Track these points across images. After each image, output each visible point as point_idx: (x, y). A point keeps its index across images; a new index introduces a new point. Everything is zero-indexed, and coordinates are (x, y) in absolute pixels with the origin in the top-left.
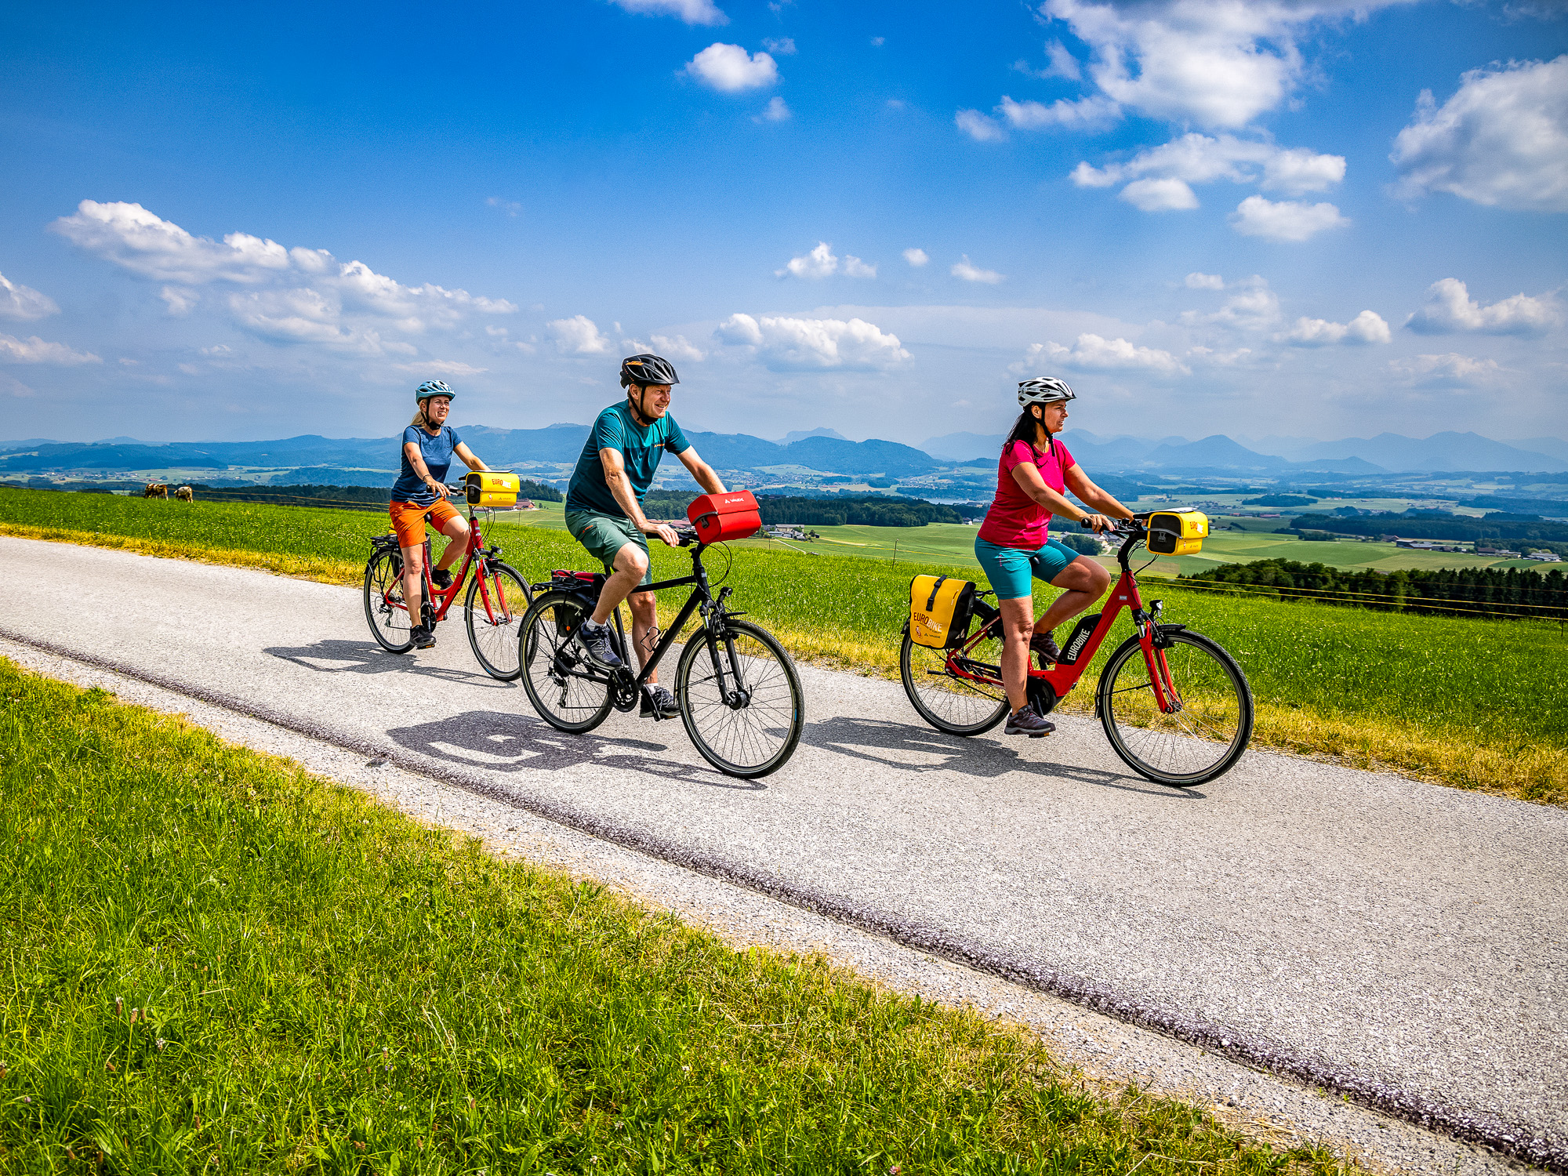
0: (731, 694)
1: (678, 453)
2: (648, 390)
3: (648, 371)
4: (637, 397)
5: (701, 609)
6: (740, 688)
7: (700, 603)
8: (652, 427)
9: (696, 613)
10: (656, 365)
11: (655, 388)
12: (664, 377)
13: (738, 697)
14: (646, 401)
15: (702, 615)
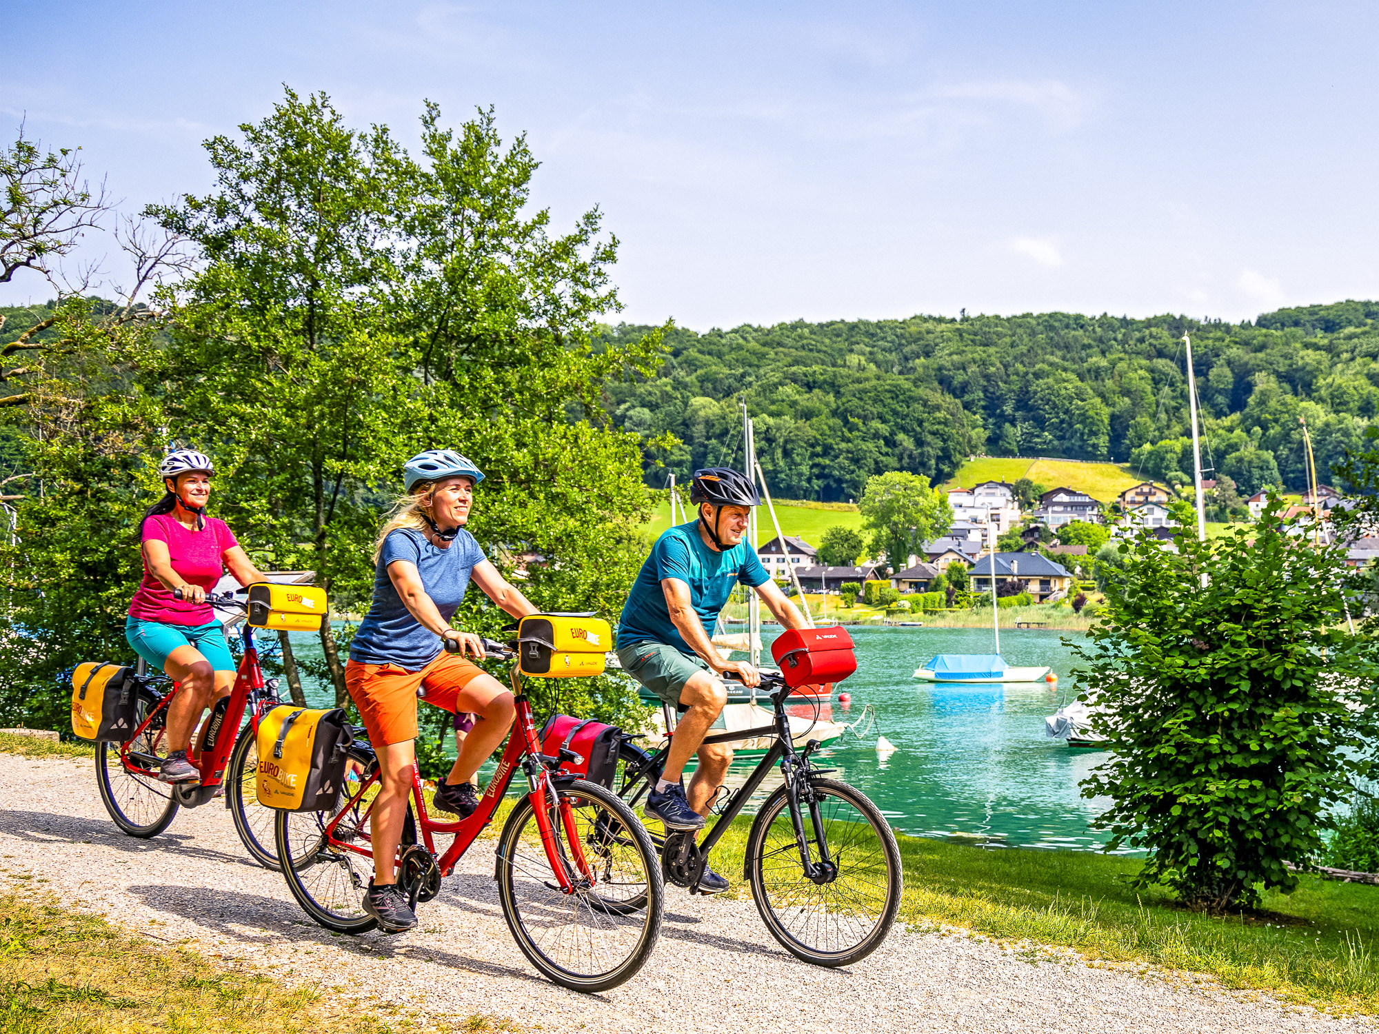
0: (815, 865)
1: (755, 586)
2: (725, 513)
3: (725, 489)
4: (710, 519)
5: (782, 765)
6: (825, 859)
7: (781, 759)
8: (727, 553)
9: (775, 770)
10: (736, 482)
11: (732, 511)
12: (744, 497)
13: (823, 870)
14: (721, 526)
15: (784, 772)
